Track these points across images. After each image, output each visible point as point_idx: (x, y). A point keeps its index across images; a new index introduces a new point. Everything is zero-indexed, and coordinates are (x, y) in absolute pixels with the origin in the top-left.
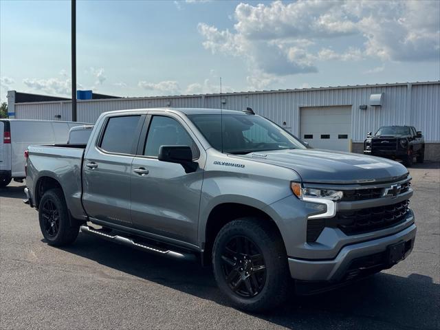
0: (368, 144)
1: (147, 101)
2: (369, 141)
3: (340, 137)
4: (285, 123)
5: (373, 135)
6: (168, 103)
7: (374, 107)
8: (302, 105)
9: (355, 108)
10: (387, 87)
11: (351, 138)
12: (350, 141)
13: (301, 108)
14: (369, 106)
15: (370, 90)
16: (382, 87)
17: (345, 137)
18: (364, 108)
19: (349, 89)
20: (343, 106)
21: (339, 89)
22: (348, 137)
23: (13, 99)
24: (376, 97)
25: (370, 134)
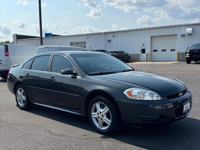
0: (187, 53)
1: (77, 37)
2: (188, 51)
3: (171, 50)
4: (143, 45)
5: (189, 48)
6: (87, 37)
7: (188, 35)
8: (152, 36)
9: (179, 36)
10: (195, 25)
11: (177, 51)
12: (176, 52)
13: (151, 37)
14: (186, 34)
15: (186, 27)
16: (192, 25)
17: (174, 50)
18: (183, 36)
19: (175, 26)
20: (172, 35)
21: (170, 27)
22: (175, 50)
23: (16, 38)
24: (189, 30)
25: (188, 48)
